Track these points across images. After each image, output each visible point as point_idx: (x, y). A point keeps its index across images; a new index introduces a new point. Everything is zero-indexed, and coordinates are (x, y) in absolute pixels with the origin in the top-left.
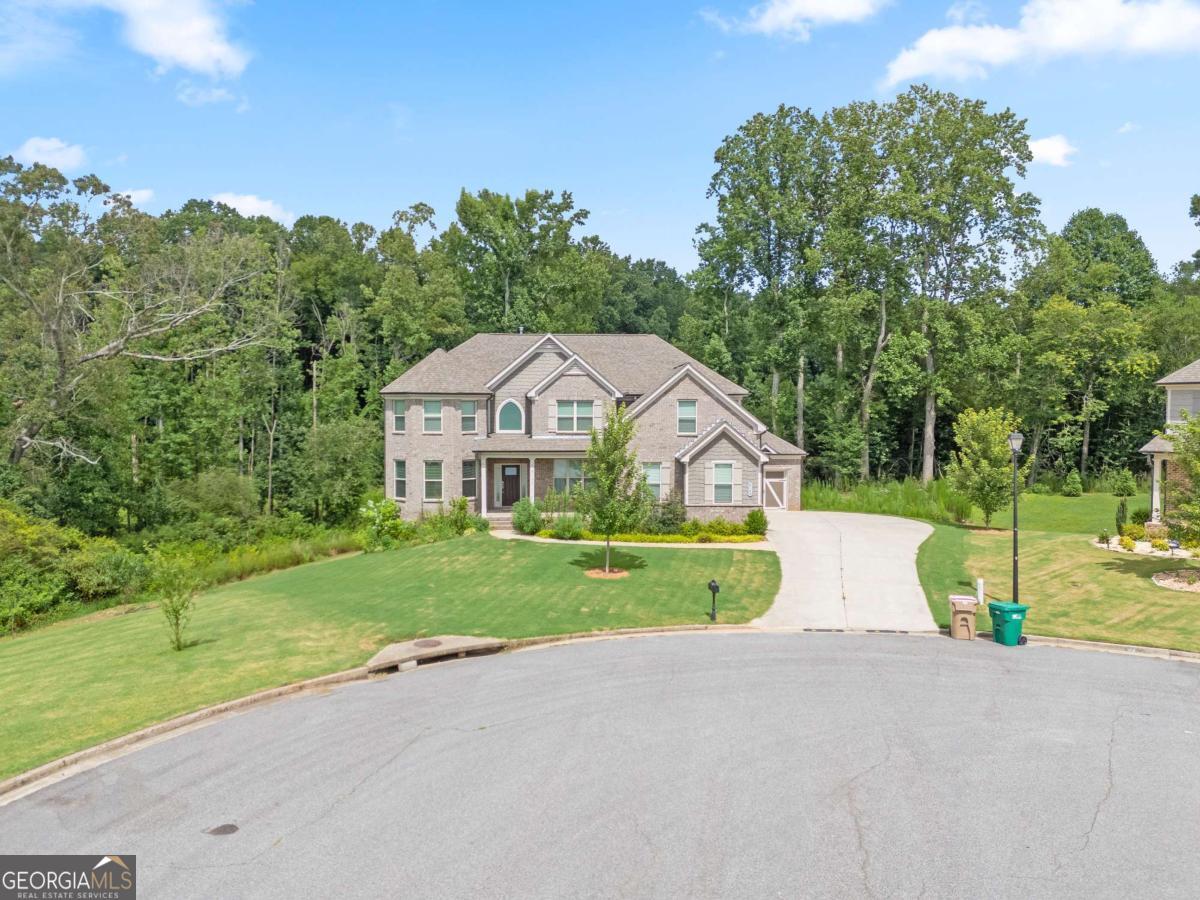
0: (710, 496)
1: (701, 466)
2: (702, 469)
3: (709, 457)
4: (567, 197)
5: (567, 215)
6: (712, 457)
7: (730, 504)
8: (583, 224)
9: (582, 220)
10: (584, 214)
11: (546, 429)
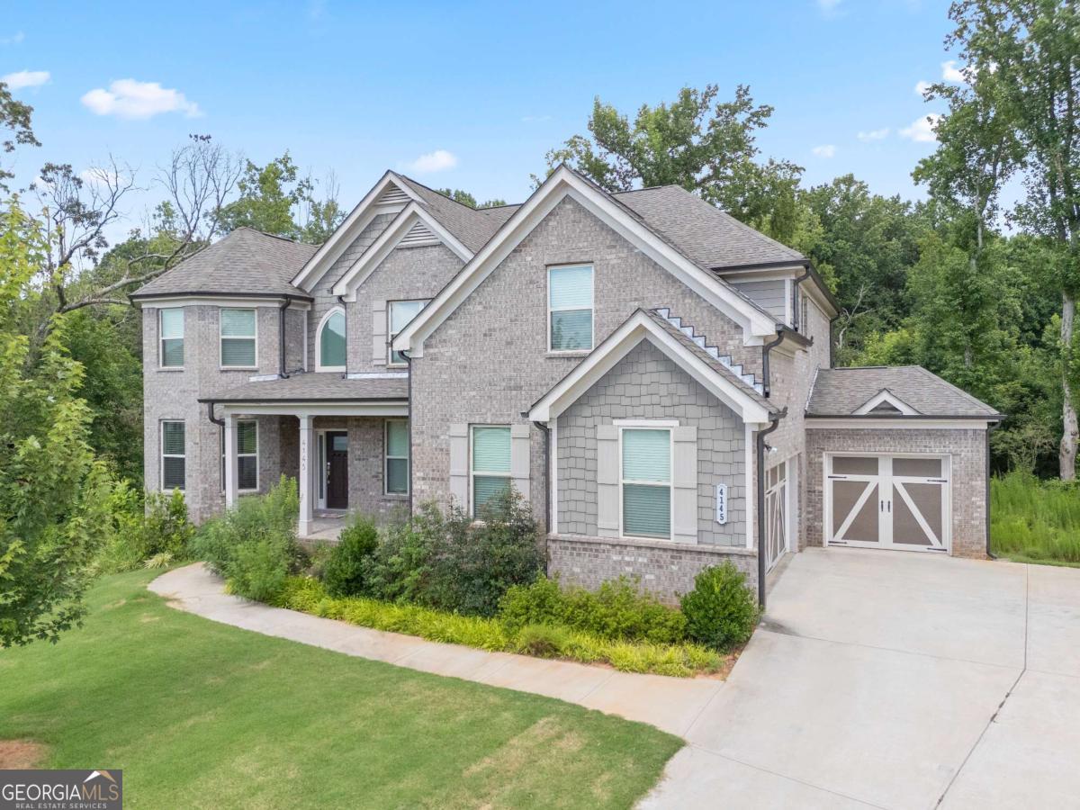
0: (610, 519)
1: (590, 433)
2: (590, 444)
3: (606, 410)
4: (742, 92)
5: (741, 118)
6: (617, 410)
7: (663, 542)
8: (763, 125)
9: (764, 120)
10: (767, 111)
11: (368, 361)
